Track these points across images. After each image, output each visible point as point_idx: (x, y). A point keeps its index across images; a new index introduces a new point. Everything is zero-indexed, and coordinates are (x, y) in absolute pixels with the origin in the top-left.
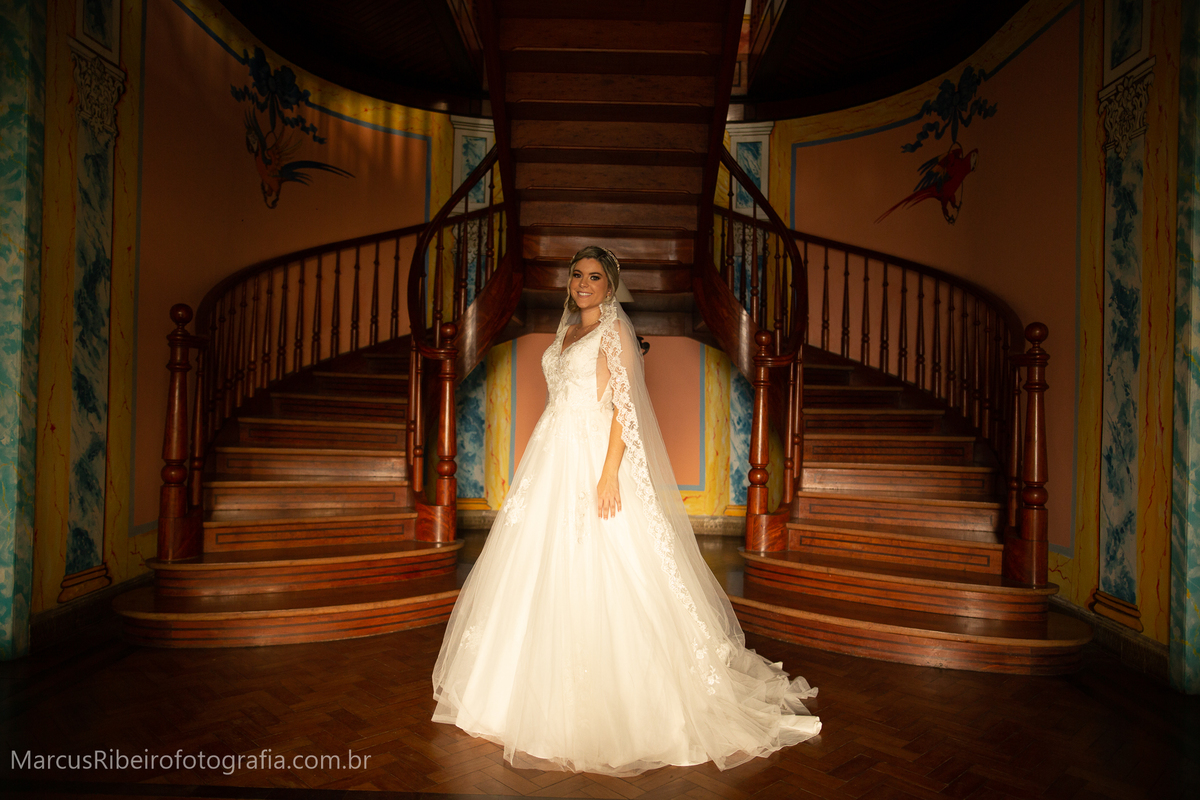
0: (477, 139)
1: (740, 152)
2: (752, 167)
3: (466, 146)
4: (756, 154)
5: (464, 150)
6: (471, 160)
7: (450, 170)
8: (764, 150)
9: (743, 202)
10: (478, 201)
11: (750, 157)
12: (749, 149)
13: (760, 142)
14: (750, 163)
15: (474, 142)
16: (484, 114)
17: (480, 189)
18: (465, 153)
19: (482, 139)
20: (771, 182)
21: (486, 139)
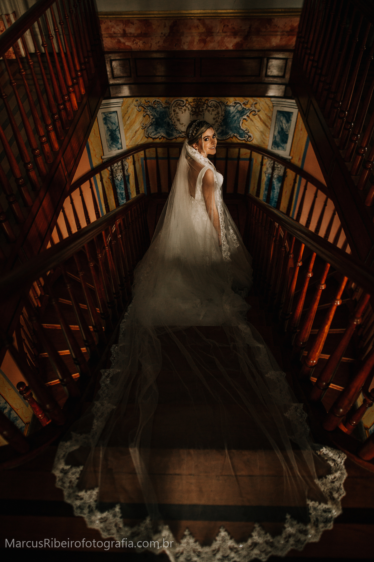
0: (111, 113)
1: (278, 117)
2: (284, 127)
3: (105, 119)
4: (288, 120)
5: (104, 122)
6: (109, 126)
7: (99, 136)
8: (294, 119)
9: (276, 146)
10: (119, 149)
11: (284, 121)
12: (284, 116)
13: (292, 113)
14: (284, 124)
15: (110, 115)
16: (112, 96)
17: (118, 142)
18: (106, 123)
19: (114, 112)
20: (295, 138)
21: (116, 112)
